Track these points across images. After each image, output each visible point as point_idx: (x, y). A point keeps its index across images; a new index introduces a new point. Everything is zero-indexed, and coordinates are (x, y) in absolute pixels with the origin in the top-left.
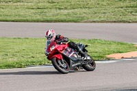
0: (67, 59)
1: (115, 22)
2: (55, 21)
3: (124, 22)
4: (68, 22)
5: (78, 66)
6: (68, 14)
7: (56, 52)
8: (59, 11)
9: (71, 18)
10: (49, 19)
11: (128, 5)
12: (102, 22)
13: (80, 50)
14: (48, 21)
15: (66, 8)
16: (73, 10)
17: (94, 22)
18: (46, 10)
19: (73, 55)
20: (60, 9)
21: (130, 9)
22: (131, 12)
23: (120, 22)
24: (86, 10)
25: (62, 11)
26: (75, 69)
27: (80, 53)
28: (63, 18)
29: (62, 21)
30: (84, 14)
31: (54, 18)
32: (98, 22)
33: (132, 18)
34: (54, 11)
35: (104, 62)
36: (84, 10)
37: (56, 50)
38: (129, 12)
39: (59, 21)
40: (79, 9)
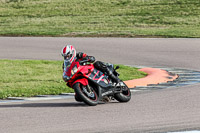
0: (94, 86)
1: (110, 36)
2: (24, 35)
3: (124, 36)
4: (42, 35)
5: (108, 96)
6: (43, 25)
7: (80, 75)
8: (28, 20)
9: (46, 31)
10: (13, 31)
11: (130, 11)
12: (92, 36)
13: (111, 73)
14: (12, 35)
15: (39, 16)
16: (49, 19)
17: (80, 36)
18: (9, 19)
19: (102, 80)
20: (30, 17)
21: (132, 18)
22: (134, 22)
23: (118, 36)
24: (69, 19)
25: (33, 19)
26: (105, 100)
27: (110, 78)
28: (35, 29)
29: (33, 35)
30: (66, 25)
31: (22, 30)
32: (86, 36)
33: (135, 30)
34: (21, 20)
36: (65, 19)
37: (79, 72)
38: (130, 22)
39: (29, 35)
40: (58, 18)
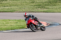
1: (29, 12)
6: (8, 9)
9: (10, 11)
11: (35, 5)
15: (7, 6)
16: (10, 7)
17: (20, 12)
22: (36, 8)
23: (32, 12)
24: (16, 7)
25: (5, 7)
28: (6, 10)
29: (6, 12)
30: (15, 9)
31: (2, 10)
32: (22, 12)
33: (37, 10)
34: (2, 8)
35: (24, 30)
36: (15, 7)
39: (4, 12)
40: (13, 7)
